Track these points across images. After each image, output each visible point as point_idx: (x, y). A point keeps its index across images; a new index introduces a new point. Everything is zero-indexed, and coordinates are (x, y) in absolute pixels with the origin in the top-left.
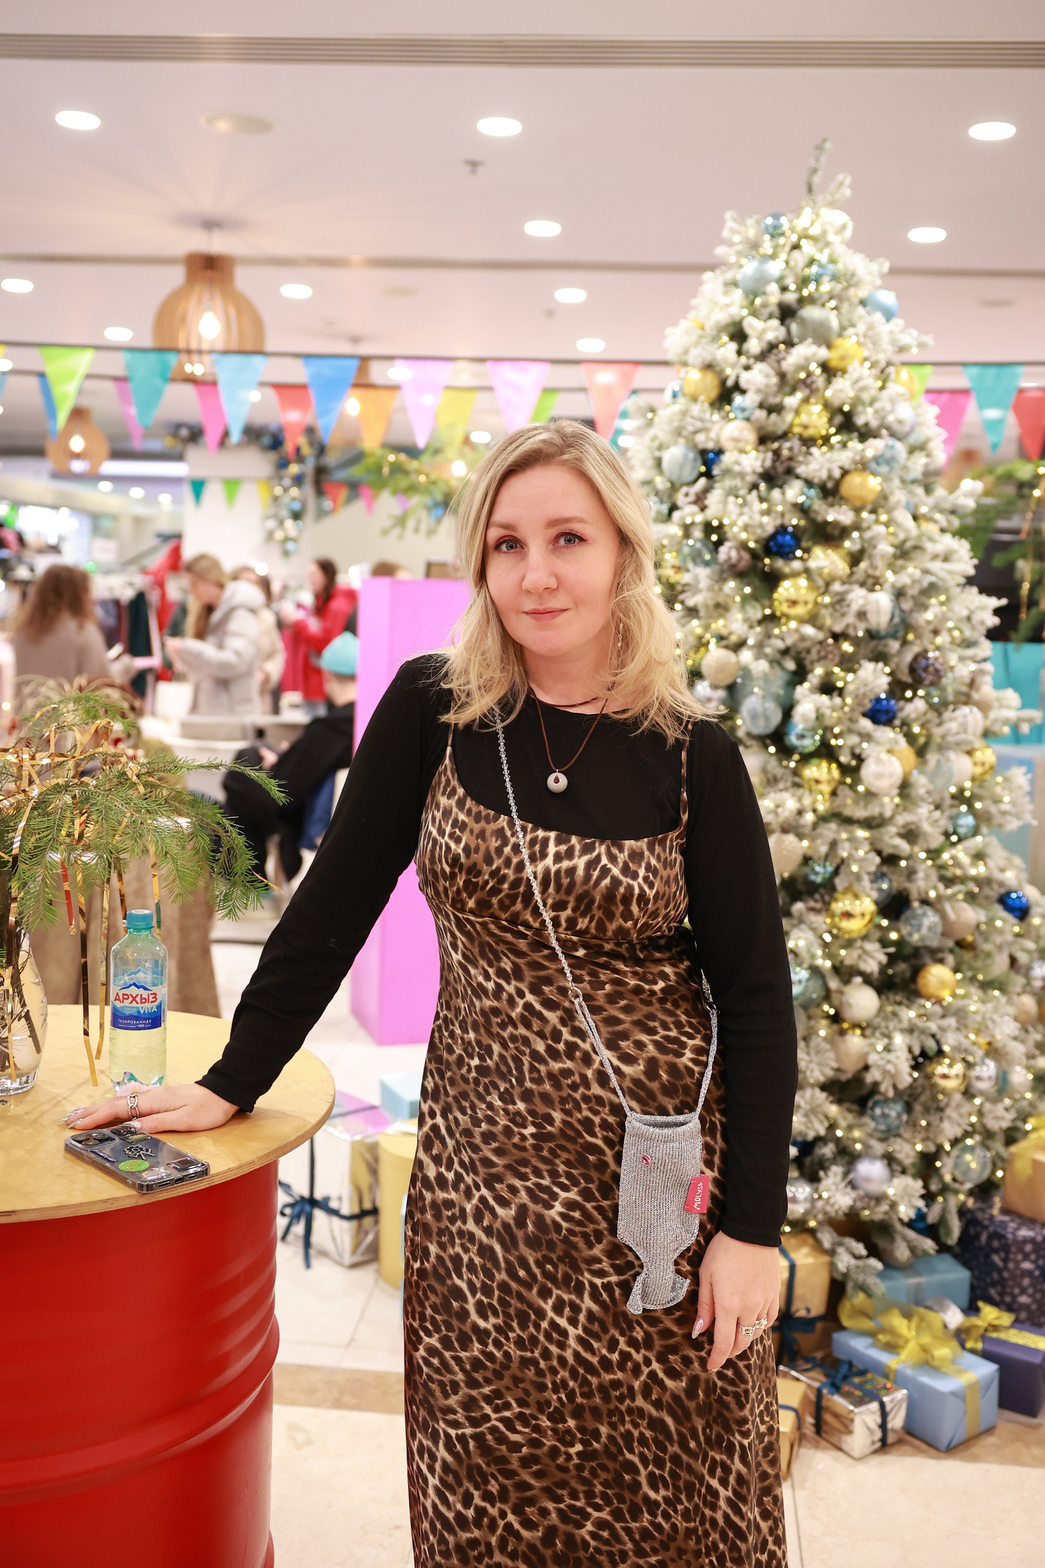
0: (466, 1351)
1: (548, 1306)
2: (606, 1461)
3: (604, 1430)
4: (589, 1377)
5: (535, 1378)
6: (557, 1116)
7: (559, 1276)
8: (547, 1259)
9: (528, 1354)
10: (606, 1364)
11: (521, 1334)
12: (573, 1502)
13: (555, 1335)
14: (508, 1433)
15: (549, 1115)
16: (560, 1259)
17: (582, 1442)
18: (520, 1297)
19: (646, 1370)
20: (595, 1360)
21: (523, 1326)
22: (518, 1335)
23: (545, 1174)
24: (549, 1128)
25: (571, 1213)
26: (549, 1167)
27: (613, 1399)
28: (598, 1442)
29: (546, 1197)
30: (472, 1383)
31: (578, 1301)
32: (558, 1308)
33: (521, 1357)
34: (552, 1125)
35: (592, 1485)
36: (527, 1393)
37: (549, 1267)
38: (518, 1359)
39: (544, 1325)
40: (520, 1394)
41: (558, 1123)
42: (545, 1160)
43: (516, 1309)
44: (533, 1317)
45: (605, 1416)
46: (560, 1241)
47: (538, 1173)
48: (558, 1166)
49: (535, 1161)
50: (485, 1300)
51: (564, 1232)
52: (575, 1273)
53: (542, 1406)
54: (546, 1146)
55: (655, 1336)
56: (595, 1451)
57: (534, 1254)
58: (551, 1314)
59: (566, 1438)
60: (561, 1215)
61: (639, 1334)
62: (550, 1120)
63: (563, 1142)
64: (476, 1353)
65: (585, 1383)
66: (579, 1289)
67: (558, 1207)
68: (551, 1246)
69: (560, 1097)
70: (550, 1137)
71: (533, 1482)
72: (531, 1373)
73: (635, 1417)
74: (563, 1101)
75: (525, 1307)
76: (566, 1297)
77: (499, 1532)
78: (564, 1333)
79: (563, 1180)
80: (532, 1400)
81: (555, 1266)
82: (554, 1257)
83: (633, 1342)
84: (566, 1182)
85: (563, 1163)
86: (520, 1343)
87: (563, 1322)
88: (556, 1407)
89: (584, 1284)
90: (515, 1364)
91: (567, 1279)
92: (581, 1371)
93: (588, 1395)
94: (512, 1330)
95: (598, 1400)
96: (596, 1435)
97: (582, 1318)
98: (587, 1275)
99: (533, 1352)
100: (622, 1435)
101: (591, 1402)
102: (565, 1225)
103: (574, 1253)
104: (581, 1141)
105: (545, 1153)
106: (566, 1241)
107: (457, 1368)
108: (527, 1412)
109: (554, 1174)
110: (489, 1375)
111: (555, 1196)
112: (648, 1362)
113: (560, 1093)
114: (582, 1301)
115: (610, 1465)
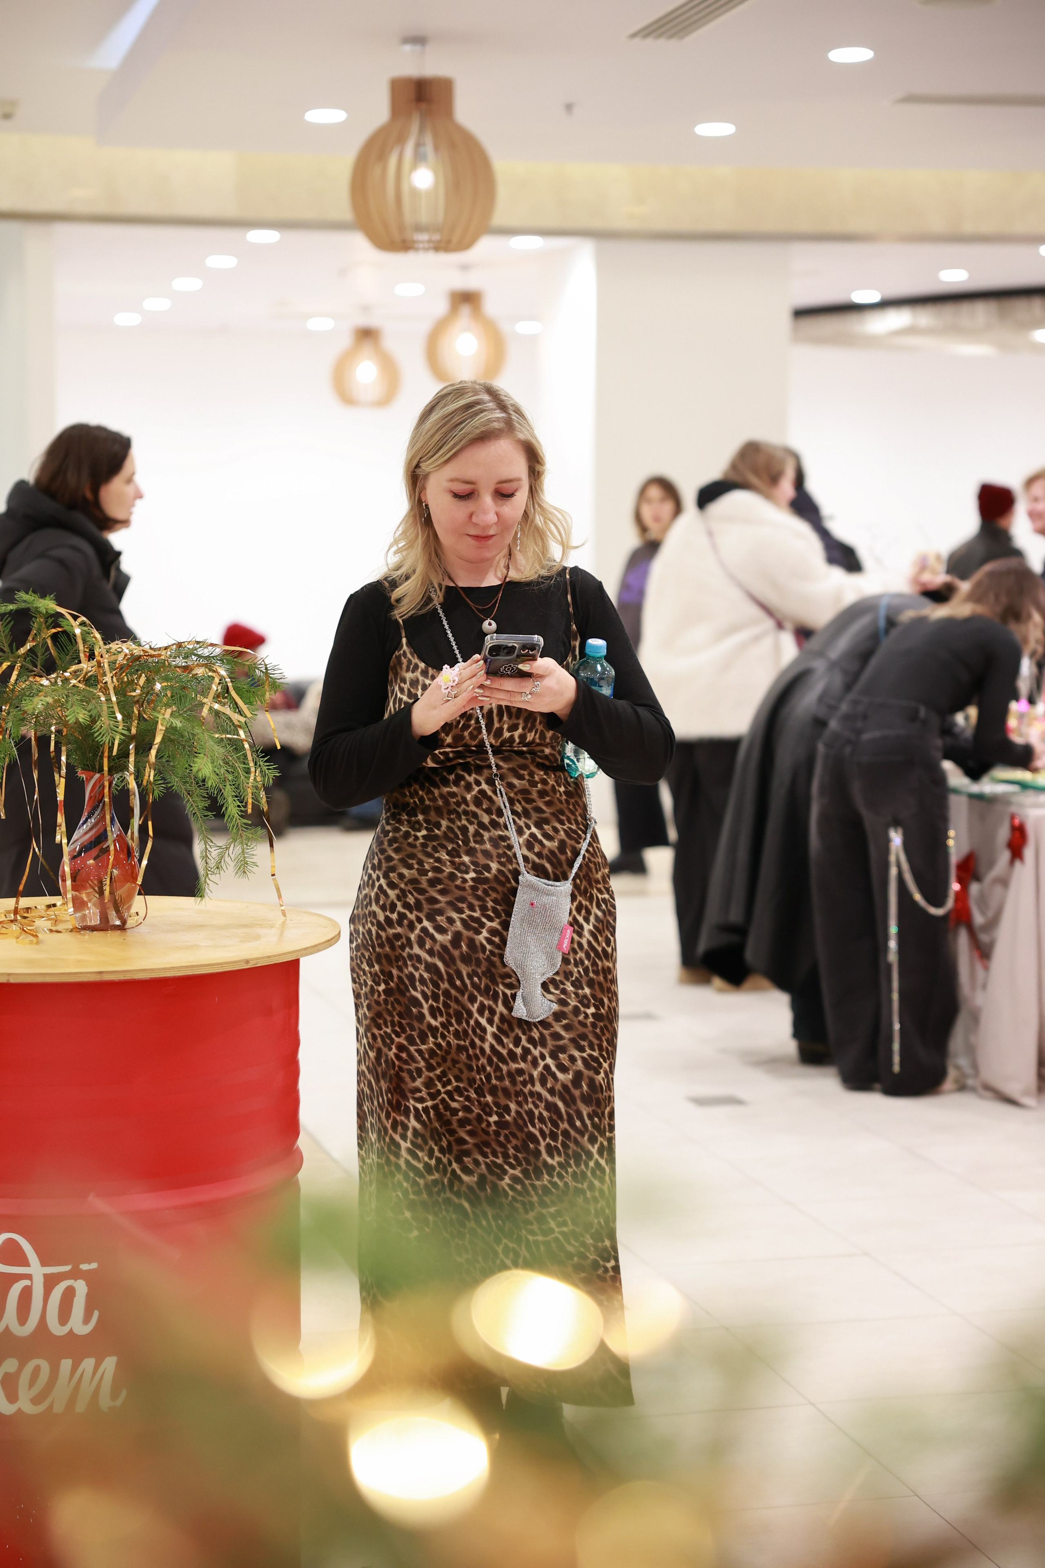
0: (424, 1044)
1: (474, 1008)
2: (515, 1131)
3: (513, 1106)
4: (501, 1065)
5: (466, 1061)
6: (494, 866)
7: (482, 986)
8: (475, 973)
9: (462, 1043)
10: (512, 1055)
11: (457, 1028)
12: (494, 1159)
13: (478, 1031)
14: (450, 1102)
15: (488, 865)
16: (484, 973)
17: (497, 1114)
18: (457, 1001)
19: (542, 1063)
20: (504, 1052)
21: (459, 1022)
22: (456, 1029)
23: (477, 908)
24: (486, 874)
25: (493, 938)
26: (480, 903)
27: (519, 1083)
28: (509, 1115)
29: (476, 925)
30: (430, 1068)
31: (494, 1006)
32: (481, 1011)
33: (458, 1045)
34: (489, 872)
35: (506, 1148)
36: (461, 1071)
37: (476, 979)
38: (455, 1047)
39: (472, 1022)
40: (456, 1072)
41: (494, 871)
42: (479, 898)
43: (454, 1009)
44: (465, 1015)
45: (513, 1096)
46: (485, 959)
47: (471, 908)
48: (487, 902)
49: (471, 899)
50: (435, 1004)
51: (488, 952)
52: (493, 984)
53: (471, 1082)
54: (481, 887)
55: (548, 1038)
56: (507, 1122)
57: (467, 968)
58: (476, 1015)
59: (486, 1109)
60: (487, 939)
61: (536, 1034)
62: (488, 868)
63: (495, 885)
64: (431, 1045)
65: (498, 1069)
66: (495, 998)
67: (485, 933)
68: (478, 963)
69: (498, 853)
70: (486, 880)
71: (467, 1138)
72: (463, 1057)
73: (535, 1099)
74: (499, 856)
75: (460, 1009)
76: (486, 1002)
77: (448, 1175)
78: (484, 1030)
79: (490, 913)
80: (464, 1076)
81: (480, 979)
82: (479, 971)
83: (531, 1040)
84: (492, 915)
85: (492, 900)
86: (457, 1035)
87: (483, 1021)
88: (479, 1085)
89: (499, 993)
90: (453, 1050)
91: (487, 988)
92: (495, 1060)
93: (500, 1078)
94: (452, 1025)
95: (507, 1083)
96: (507, 1110)
97: (496, 1019)
98: (501, 987)
99: (465, 1042)
100: (526, 1112)
101: (502, 1085)
102: (488, 947)
103: (493, 970)
104: (508, 885)
105: (480, 893)
106: (488, 959)
107: (419, 1058)
108: (461, 1085)
109: (484, 908)
110: (439, 1060)
111: (482, 925)
112: (543, 1057)
113: (497, 851)
114: (497, 1006)
115: (519, 1134)
